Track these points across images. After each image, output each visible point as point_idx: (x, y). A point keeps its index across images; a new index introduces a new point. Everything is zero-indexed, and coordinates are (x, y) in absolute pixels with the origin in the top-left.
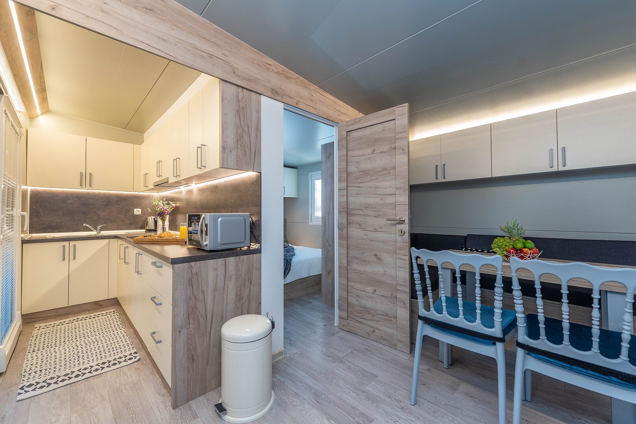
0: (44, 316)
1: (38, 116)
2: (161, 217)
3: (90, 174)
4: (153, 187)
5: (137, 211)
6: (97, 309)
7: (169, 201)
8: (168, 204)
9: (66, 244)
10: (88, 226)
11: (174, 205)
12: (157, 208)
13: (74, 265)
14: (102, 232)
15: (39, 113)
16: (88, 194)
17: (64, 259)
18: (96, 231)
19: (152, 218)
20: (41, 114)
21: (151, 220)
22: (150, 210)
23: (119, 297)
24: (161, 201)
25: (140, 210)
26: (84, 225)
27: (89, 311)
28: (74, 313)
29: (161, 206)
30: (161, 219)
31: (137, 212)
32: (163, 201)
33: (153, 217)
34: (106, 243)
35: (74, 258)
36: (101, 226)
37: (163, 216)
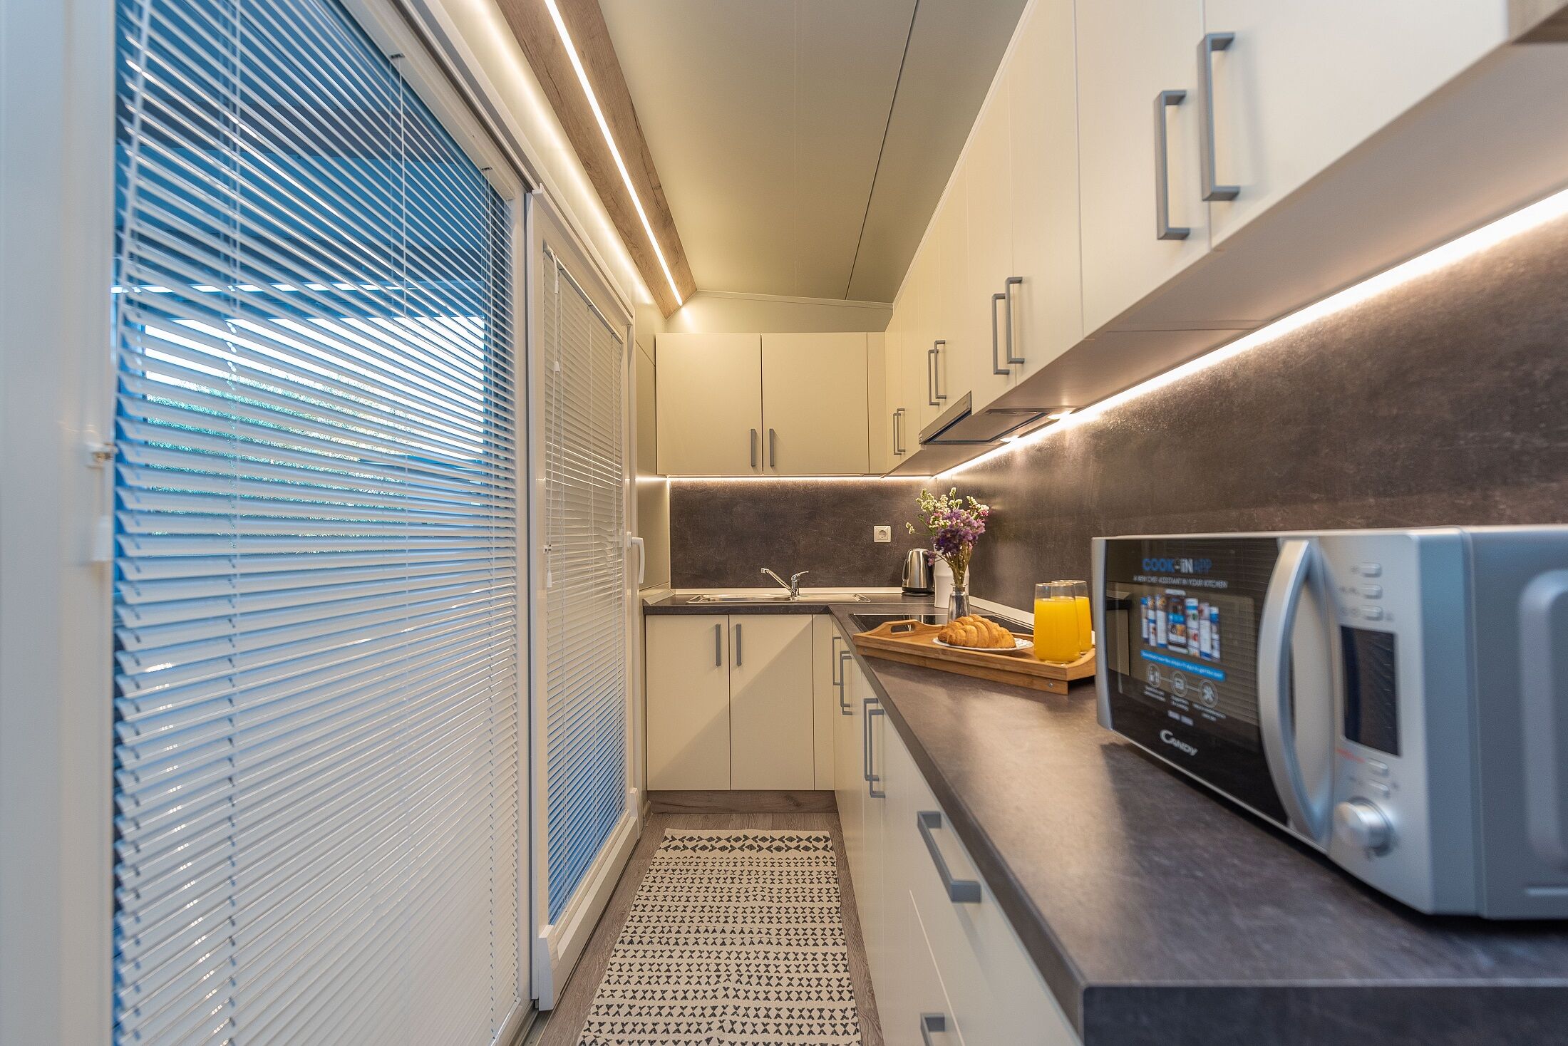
0: (686, 804)
1: (679, 308)
2: (949, 554)
3: (771, 431)
4: (919, 448)
5: (882, 533)
6: (791, 812)
7: (968, 497)
8: (966, 505)
9: (722, 620)
10: (771, 573)
11: (984, 508)
12: (932, 520)
13: (742, 679)
14: (801, 590)
15: (680, 302)
16: (772, 488)
17: (719, 663)
18: (789, 588)
19: (918, 553)
20: (684, 303)
21: (916, 556)
22: (912, 529)
23: (837, 791)
24: (944, 497)
25: (887, 528)
26: (764, 570)
27: (772, 813)
28: (744, 813)
29: (943, 512)
30: (949, 560)
31: (880, 536)
32: (950, 498)
33: (921, 551)
34: (803, 627)
35: (739, 663)
36: (798, 575)
37: (957, 547)
